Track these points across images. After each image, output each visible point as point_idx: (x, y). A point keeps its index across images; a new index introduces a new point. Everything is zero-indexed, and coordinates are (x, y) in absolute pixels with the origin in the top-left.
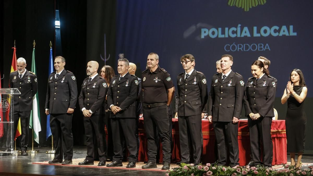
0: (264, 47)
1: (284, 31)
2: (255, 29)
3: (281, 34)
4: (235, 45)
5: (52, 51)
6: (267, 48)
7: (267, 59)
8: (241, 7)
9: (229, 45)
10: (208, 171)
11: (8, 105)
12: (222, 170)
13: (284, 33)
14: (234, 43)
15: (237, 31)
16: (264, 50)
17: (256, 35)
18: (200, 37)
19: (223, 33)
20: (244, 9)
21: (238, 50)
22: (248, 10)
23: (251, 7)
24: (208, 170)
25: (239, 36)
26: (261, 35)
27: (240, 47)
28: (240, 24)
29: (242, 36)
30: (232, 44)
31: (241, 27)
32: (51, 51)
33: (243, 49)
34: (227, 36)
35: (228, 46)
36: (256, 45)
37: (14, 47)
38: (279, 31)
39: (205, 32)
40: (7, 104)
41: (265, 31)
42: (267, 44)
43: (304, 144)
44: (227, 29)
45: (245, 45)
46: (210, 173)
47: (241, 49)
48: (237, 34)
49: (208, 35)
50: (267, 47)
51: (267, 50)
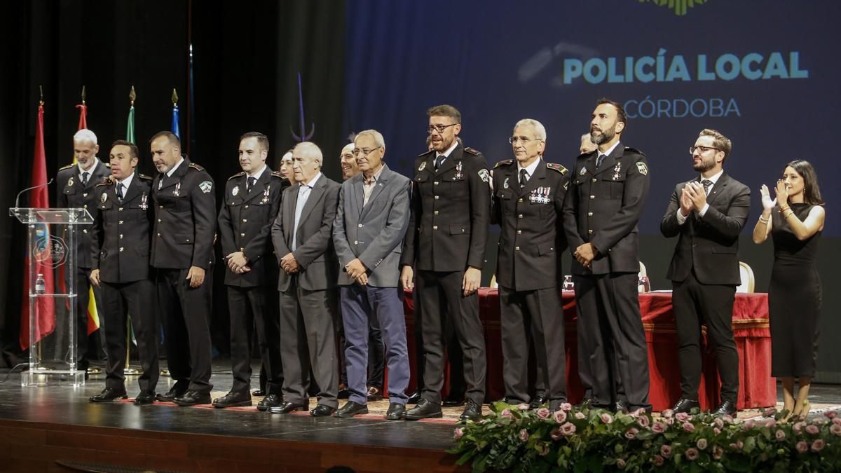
0: (725, 107)
1: (776, 67)
2: (702, 59)
3: (769, 73)
4: (650, 101)
5: (179, 113)
6: (732, 110)
7: (721, 136)
8: (667, 5)
9: (636, 102)
10: (564, 423)
11: (63, 252)
12: (601, 422)
13: (776, 73)
14: (648, 97)
15: (655, 65)
16: (726, 115)
17: (703, 75)
18: (562, 79)
19: (621, 70)
20: (674, 9)
21: (659, 115)
22: (684, 12)
23: (691, 5)
24: (564, 420)
25: (660, 78)
26: (717, 76)
27: (664, 106)
28: (664, 47)
29: (670, 78)
30: (645, 98)
31: (665, 55)
32: (175, 114)
33: (671, 112)
34: (629, 79)
35: (633, 103)
36: (705, 103)
37: (82, 104)
38: (762, 66)
39: (574, 68)
40: (61, 248)
41: (728, 67)
42: (732, 100)
43: (815, 356)
44: (629, 61)
45: (677, 103)
46: (568, 429)
47: (666, 111)
48: (655, 73)
49: (582, 77)
50: (732, 107)
51: (733, 114)
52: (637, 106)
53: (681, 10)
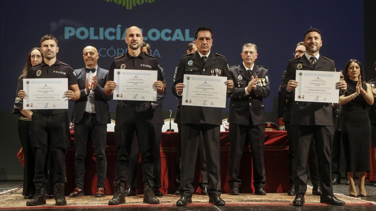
0: (153, 53)
1: (178, 36)
3: (175, 38)
4: (113, 49)
6: (157, 55)
8: (122, 4)
9: (105, 49)
13: (178, 38)
14: (112, 47)
15: (116, 32)
18: (64, 37)
19: (97, 33)
20: (125, 6)
22: (131, 8)
23: (135, 5)
25: (118, 38)
26: (148, 38)
28: (120, 24)
30: (110, 47)
31: (121, 28)
34: (102, 38)
38: (172, 35)
39: (70, 31)
41: (154, 35)
42: (156, 50)
44: (101, 30)
48: (115, 36)
49: (75, 36)
50: (156, 53)
51: (157, 56)
52: (106, 51)
53: (129, 7)
